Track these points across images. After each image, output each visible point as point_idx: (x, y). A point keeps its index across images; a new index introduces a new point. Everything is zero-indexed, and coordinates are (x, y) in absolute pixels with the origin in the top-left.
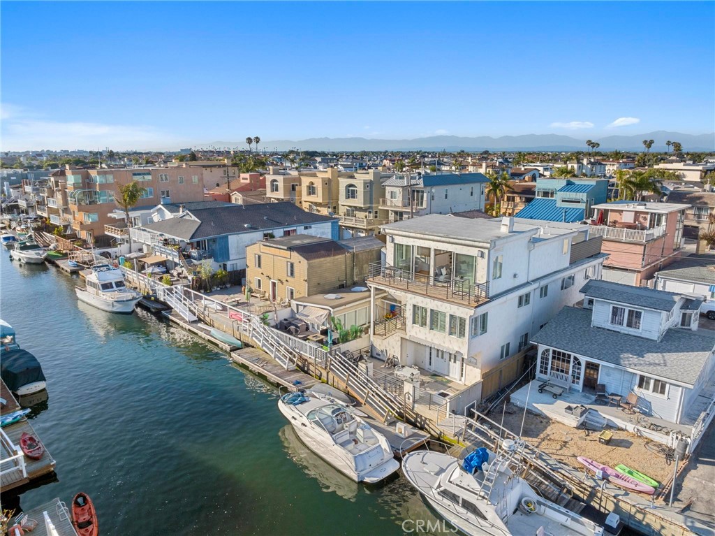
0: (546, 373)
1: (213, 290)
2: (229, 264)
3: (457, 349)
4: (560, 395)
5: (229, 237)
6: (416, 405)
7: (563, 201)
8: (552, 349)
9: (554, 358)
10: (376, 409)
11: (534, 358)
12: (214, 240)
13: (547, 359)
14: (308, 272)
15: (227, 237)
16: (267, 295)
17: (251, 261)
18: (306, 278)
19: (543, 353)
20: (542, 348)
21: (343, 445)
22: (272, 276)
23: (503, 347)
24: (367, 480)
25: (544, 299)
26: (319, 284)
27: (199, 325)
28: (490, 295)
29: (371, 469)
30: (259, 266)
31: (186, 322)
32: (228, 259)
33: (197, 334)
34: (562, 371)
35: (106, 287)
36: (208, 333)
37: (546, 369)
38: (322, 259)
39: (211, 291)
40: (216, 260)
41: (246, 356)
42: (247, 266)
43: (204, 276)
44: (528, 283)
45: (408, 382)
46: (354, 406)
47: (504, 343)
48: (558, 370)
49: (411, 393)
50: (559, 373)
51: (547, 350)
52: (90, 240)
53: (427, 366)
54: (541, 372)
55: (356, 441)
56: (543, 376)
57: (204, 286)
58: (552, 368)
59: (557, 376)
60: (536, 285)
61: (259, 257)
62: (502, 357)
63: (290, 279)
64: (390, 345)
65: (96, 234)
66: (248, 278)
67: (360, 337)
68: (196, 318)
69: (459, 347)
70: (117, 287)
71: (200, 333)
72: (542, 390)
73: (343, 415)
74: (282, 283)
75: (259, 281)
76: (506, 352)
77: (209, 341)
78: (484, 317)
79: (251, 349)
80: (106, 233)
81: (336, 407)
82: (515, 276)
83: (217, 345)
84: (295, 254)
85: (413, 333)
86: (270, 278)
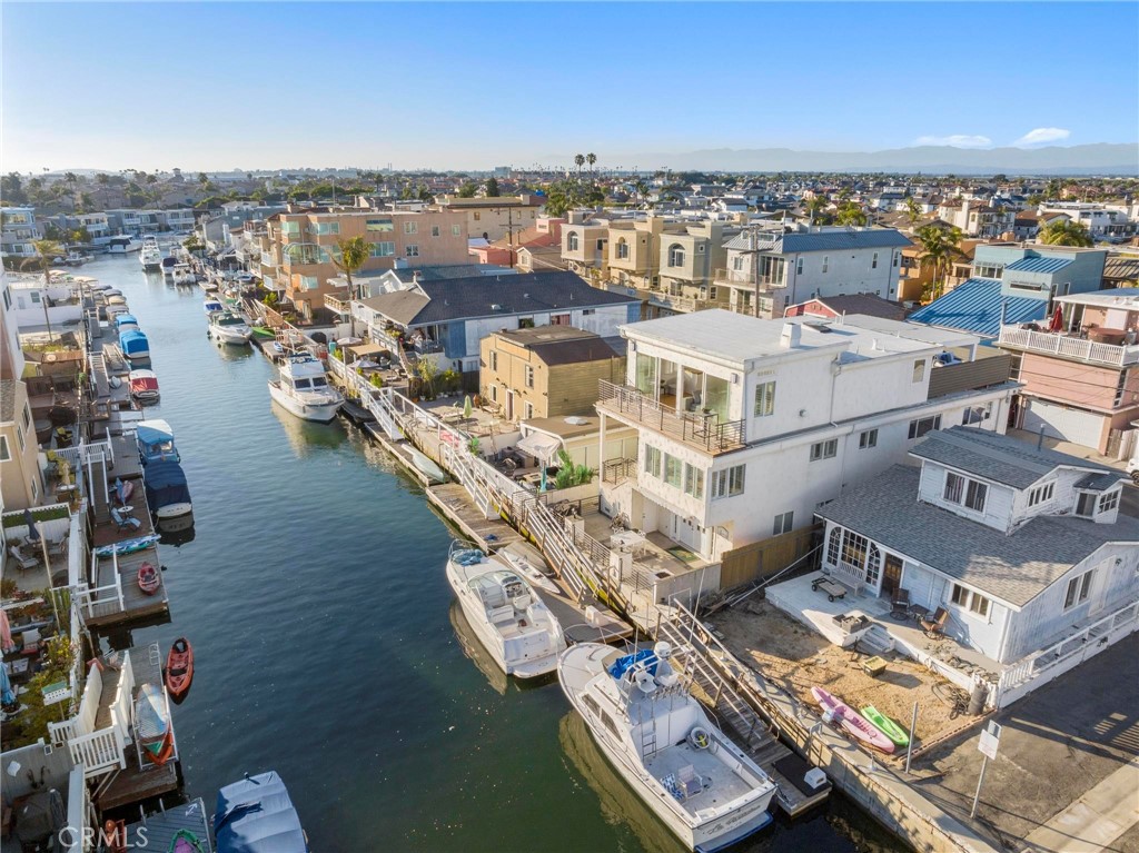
0: (835, 563)
1: (438, 397)
2: (465, 361)
4: (842, 597)
5: (467, 322)
6: (622, 586)
7: (1013, 286)
8: (843, 528)
9: (845, 542)
10: (570, 585)
11: (821, 538)
12: (445, 326)
13: (838, 543)
14: (549, 382)
15: (463, 322)
16: (502, 410)
17: (486, 357)
18: (546, 391)
19: (833, 533)
20: (831, 526)
21: (498, 625)
22: (508, 384)
23: (778, 518)
24: (517, 673)
25: (868, 451)
26: (566, 400)
27: (404, 446)
28: (749, 440)
29: (527, 660)
30: (495, 369)
31: (388, 440)
32: (464, 354)
33: (397, 458)
34: (856, 563)
35: (302, 384)
36: (410, 458)
37: (836, 556)
38: (572, 365)
39: (435, 399)
40: (448, 356)
41: (442, 494)
42: (482, 364)
43: (425, 377)
44: (830, 424)
45: (616, 552)
46: (548, 577)
48: (850, 561)
49: (618, 567)
50: (852, 566)
51: (838, 530)
52: (307, 314)
53: (671, 534)
54: (829, 560)
55: (523, 623)
56: (830, 567)
57: (426, 392)
58: (843, 558)
59: (849, 569)
60: (847, 429)
61: (495, 354)
62: (776, 530)
63: (528, 390)
64: (619, 497)
65: (314, 307)
66: (482, 383)
67: (589, 482)
68: (402, 436)
70: (315, 385)
71: (402, 458)
72: (816, 587)
73: (516, 587)
74: (519, 394)
75: (495, 389)
76: (784, 524)
77: (410, 469)
78: (740, 470)
79: (455, 485)
80: (327, 306)
81: (511, 575)
82: (801, 413)
83: (417, 476)
84: (534, 354)
85: (645, 485)
86: (506, 387)
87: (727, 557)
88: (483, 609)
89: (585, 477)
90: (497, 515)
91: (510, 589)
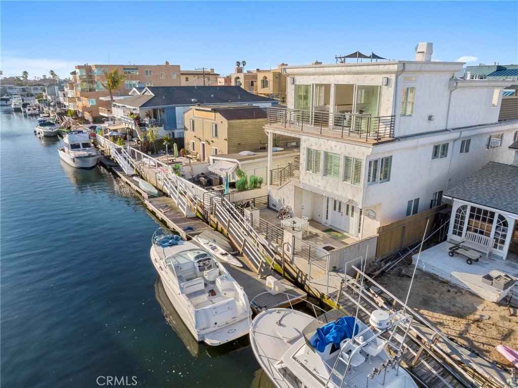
0: (460, 234)
1: (159, 152)
2: (176, 132)
3: (350, 197)
4: (477, 260)
5: (176, 108)
6: (295, 258)
8: (470, 205)
9: (471, 216)
10: (251, 260)
11: (447, 216)
12: (163, 110)
13: (463, 218)
14: (228, 132)
15: (174, 108)
16: (198, 155)
17: (188, 124)
18: (226, 137)
19: (459, 210)
20: (457, 204)
21: (190, 296)
22: (202, 139)
23: (410, 202)
24: (208, 341)
25: (464, 155)
26: (239, 144)
27: (134, 178)
28: (396, 135)
29: (217, 328)
30: (193, 130)
31: (125, 175)
32: (176, 128)
33: (130, 185)
34: (482, 233)
35: (74, 147)
36: (137, 184)
37: (461, 229)
38: (243, 121)
39: (157, 153)
40: (165, 129)
41: (155, 203)
42: (185, 129)
43: (151, 140)
44: (446, 130)
45: (289, 231)
46: (232, 255)
47: (413, 198)
48: (476, 231)
49: (291, 243)
50: (478, 235)
51: (464, 207)
52: (91, 120)
53: (323, 220)
54: (454, 233)
55: (213, 293)
56: (456, 238)
57: (153, 148)
58: (468, 229)
59: (474, 238)
60: (455, 135)
61: (193, 121)
62: (408, 213)
63: (214, 139)
64: (283, 196)
66: (186, 142)
67: (260, 188)
68: (134, 172)
69: (354, 196)
70: (83, 147)
71: (132, 185)
72: (453, 252)
73: (207, 262)
74: (209, 144)
75: (193, 143)
76: (413, 208)
77: (137, 191)
78: (387, 162)
79: (165, 198)
80: (101, 114)
81: (202, 252)
82: (430, 118)
83: (140, 194)
84: (218, 115)
85: (306, 181)
86: (201, 140)
87: (382, 230)
88: (176, 281)
89: (256, 184)
90: (194, 214)
91: (201, 264)
